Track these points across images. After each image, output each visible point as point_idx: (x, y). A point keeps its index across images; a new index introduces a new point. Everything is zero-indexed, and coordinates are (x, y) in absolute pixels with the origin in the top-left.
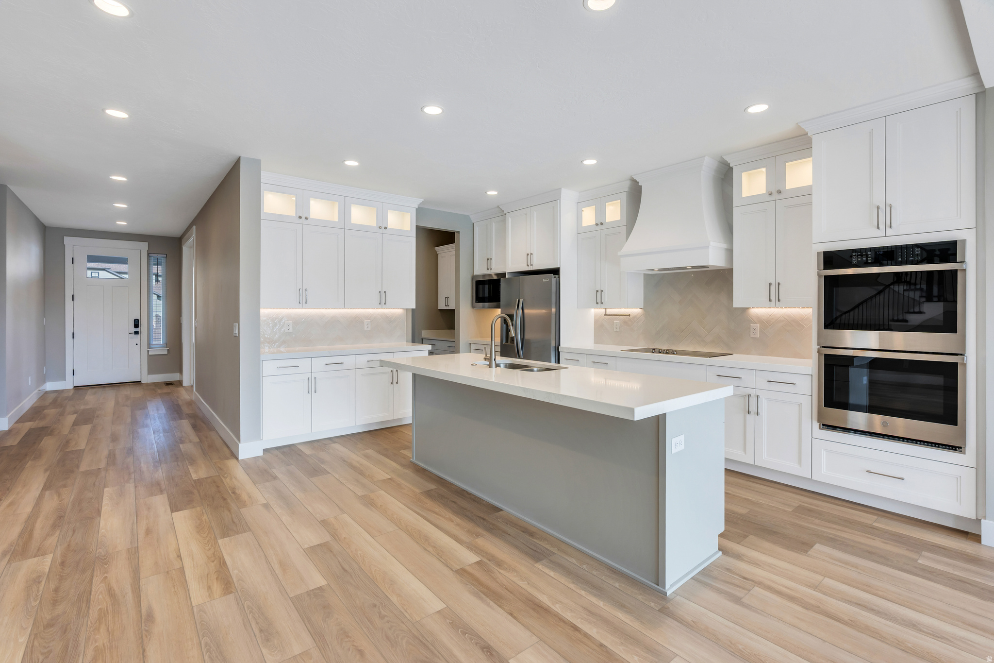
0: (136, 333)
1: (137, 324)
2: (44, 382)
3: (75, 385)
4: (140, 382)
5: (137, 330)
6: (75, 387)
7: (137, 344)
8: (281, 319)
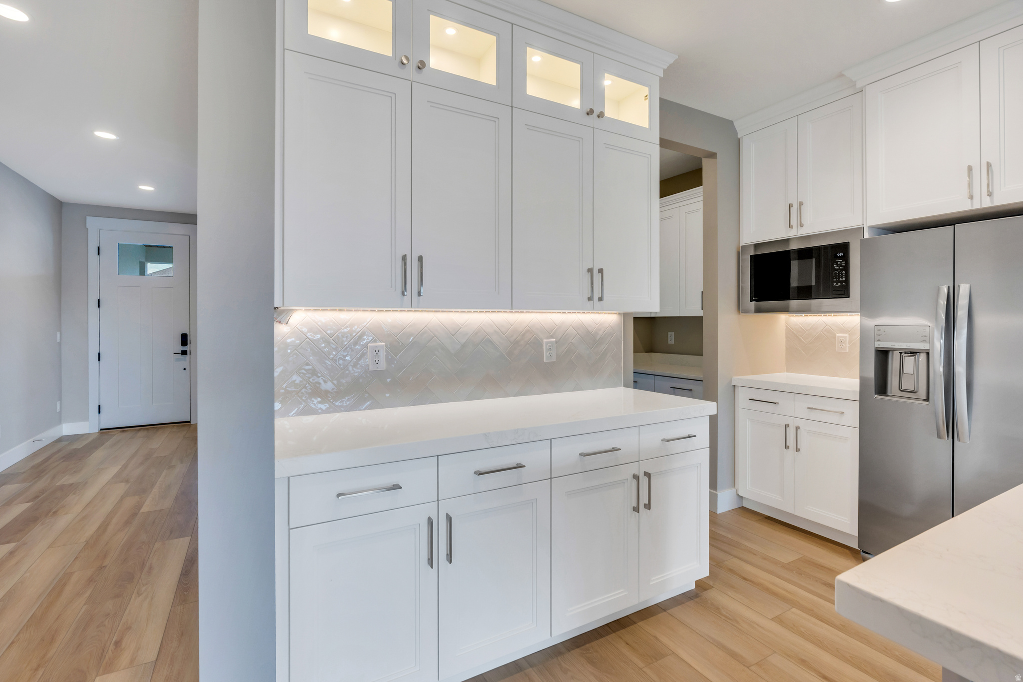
0: (184, 353)
1: (184, 340)
2: (60, 422)
3: (102, 428)
4: (190, 422)
5: (184, 348)
6: (101, 430)
7: (185, 369)
8: (360, 337)
